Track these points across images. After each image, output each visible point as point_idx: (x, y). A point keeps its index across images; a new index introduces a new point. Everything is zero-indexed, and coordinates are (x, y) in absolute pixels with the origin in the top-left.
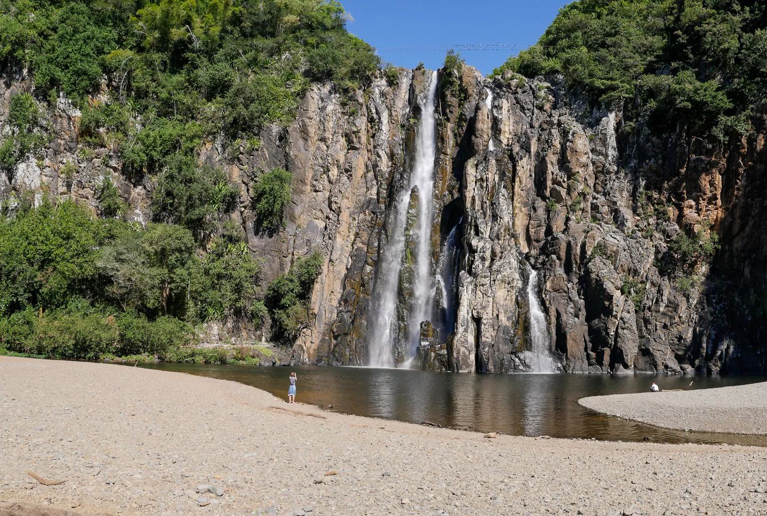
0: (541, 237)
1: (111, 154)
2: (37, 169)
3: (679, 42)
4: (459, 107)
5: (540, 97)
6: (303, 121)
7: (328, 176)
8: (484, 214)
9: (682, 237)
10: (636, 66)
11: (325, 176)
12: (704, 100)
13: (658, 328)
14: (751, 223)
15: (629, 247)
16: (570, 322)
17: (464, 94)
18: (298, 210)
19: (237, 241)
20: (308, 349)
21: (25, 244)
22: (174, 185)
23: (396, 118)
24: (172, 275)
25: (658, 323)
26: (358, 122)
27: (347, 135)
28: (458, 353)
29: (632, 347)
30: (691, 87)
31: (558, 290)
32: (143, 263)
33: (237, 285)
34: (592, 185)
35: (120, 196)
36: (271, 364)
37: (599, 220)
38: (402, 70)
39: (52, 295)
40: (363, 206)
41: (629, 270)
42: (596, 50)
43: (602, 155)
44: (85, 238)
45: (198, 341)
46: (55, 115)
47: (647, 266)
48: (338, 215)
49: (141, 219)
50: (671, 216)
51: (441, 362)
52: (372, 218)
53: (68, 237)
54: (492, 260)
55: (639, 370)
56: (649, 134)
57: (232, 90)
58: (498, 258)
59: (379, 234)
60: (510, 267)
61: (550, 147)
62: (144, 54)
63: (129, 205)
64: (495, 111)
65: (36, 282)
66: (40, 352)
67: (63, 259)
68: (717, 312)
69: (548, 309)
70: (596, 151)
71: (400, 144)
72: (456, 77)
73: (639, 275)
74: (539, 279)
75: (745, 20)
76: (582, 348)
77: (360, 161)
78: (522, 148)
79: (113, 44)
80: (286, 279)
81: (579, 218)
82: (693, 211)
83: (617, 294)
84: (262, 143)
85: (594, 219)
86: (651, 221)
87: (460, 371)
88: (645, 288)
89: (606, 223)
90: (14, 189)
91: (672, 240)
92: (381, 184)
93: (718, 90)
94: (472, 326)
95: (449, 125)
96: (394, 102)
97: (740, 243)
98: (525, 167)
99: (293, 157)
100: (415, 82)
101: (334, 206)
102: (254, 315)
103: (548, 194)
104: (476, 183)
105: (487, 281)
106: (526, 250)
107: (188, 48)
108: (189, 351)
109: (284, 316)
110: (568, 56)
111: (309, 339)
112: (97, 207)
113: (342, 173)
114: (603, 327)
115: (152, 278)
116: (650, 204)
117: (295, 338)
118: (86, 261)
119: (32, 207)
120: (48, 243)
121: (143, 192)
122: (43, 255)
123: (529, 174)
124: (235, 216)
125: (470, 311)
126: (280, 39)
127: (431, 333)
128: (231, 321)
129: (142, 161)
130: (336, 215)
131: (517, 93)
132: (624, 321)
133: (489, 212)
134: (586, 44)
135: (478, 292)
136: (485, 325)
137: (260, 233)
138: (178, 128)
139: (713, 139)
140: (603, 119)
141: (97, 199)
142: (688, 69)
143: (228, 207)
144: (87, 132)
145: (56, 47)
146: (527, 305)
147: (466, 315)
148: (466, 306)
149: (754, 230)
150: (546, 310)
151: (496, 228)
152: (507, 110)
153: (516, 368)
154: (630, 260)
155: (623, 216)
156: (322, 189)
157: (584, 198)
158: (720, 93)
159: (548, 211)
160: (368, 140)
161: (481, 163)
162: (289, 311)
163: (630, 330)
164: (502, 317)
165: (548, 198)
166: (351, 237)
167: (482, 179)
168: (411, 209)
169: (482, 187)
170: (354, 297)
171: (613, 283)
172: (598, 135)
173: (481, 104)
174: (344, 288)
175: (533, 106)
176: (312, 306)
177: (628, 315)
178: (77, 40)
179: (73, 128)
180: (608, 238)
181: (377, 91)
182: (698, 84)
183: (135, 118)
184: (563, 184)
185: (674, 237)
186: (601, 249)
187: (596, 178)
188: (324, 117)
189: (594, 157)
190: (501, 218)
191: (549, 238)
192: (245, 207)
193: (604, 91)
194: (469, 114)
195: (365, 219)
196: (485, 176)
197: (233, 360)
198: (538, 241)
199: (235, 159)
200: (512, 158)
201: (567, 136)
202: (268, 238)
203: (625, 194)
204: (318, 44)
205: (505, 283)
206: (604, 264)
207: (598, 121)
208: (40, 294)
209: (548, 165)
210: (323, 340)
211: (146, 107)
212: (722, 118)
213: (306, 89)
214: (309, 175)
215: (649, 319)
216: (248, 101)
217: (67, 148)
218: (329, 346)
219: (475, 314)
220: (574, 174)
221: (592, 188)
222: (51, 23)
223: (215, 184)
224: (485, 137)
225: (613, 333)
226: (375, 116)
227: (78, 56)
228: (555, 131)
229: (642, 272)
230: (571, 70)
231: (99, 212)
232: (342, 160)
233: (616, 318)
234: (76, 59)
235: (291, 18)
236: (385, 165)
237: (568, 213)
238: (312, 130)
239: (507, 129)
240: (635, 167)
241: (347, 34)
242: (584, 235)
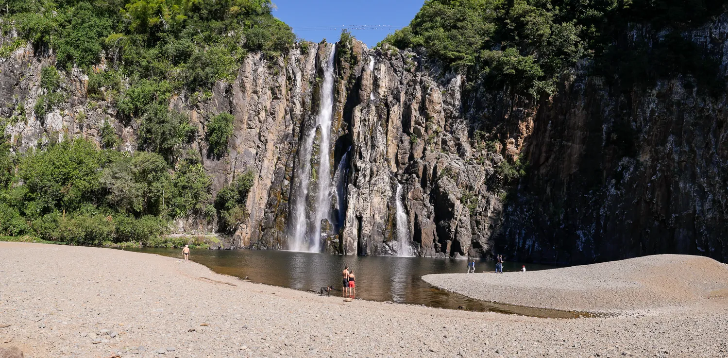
0: (406, 162)
1: (109, 105)
2: (60, 117)
3: (508, 28)
4: (350, 69)
5: (408, 63)
6: (242, 79)
7: (259, 118)
8: (366, 144)
9: (504, 164)
10: (477, 43)
11: (257, 118)
12: (525, 69)
13: (486, 227)
14: (553, 157)
15: (467, 170)
16: (424, 221)
17: (354, 60)
18: (238, 141)
19: (196, 163)
20: (244, 238)
21: (52, 168)
22: (152, 125)
23: (306, 77)
24: (151, 188)
25: (486, 224)
26: (280, 80)
27: (272, 89)
28: (346, 241)
29: (467, 240)
30: (516, 59)
31: (417, 199)
32: (131, 179)
33: (195, 193)
34: (443, 126)
35: (116, 134)
36: (218, 248)
37: (447, 151)
38: (312, 43)
39: (71, 201)
40: (283, 138)
41: (467, 187)
42: (449, 31)
43: (451, 105)
44: (92, 163)
45: (170, 232)
46: (71, 80)
47: (480, 184)
48: (266, 145)
49: (130, 149)
50: (498, 149)
51: (335, 247)
52: (289, 147)
53: (80, 163)
54: (371, 176)
55: (471, 256)
56: (484, 92)
57: (193, 57)
58: (375, 175)
59: (294, 158)
60: (383, 181)
61: (414, 98)
62: (130, 36)
63: (122, 140)
64: (376, 72)
65: (60, 194)
66: (62, 240)
67: (78, 178)
68: (527, 218)
69: (409, 212)
70: (447, 102)
71: (309, 95)
72: (348, 48)
73: (473, 190)
74: (404, 191)
75: (555, 15)
76: (432, 239)
77: (281, 107)
78: (394, 98)
79: (109, 29)
80: (229, 189)
81: (433, 149)
82: (514, 146)
83: (458, 203)
84: (213, 94)
85: (444, 150)
86: (484, 152)
87: (347, 254)
88: (478, 200)
89: (452, 153)
90: (46, 131)
91: (498, 166)
92: (296, 123)
93: (534, 62)
94: (356, 223)
95: (343, 82)
96: (305, 66)
97: (545, 170)
98: (396, 111)
99: (235, 104)
100: (320, 52)
101: (263, 139)
102: (207, 214)
103: (411, 131)
104: (361, 122)
105: (367, 191)
106: (395, 170)
107: (160, 30)
108: (163, 240)
109: (227, 215)
110: (429, 34)
111: (245, 231)
112: (101, 142)
113: (269, 115)
114: (447, 225)
115: (137, 190)
116: (483, 141)
117: (235, 230)
118: (93, 179)
119: (58, 142)
120: (67, 167)
121: (131, 130)
122: (64, 175)
123: (398, 117)
124: (195, 145)
125: (355, 212)
126: (227, 22)
127: (328, 228)
128: (192, 218)
129: (130, 109)
130: (264, 145)
131: (392, 59)
132: (461, 222)
133: (369, 143)
134: (443, 26)
135: (361, 199)
136: (365, 222)
137: (212, 157)
138: (154, 86)
139: (530, 97)
140: (452, 80)
141: (100, 136)
142: (514, 47)
143: (189, 139)
144: (92, 90)
145: (71, 34)
146: (395, 209)
147: (352, 215)
148: (352, 209)
149: (555, 161)
150: (408, 213)
151: (374, 154)
152: (384, 71)
153: (386, 252)
154: (467, 179)
155: (464, 148)
156: (254, 127)
157: (437, 135)
158: (536, 65)
159: (411, 143)
160: (287, 92)
161: (365, 108)
162: (230, 211)
163: (466, 228)
164: (376, 216)
165: (412, 134)
166: (274, 160)
167: (365, 120)
168: (316, 141)
169: (365, 125)
170: (276, 202)
171: (455, 195)
172: (448, 90)
173: (366, 67)
174: (269, 196)
175: (403, 69)
176: (247, 208)
177: (465, 218)
178: (84, 28)
179: (83, 88)
180: (453, 163)
181: (293, 58)
182: (521, 57)
183: (125, 80)
184: (423, 124)
185: (499, 164)
186: (448, 171)
187: (446, 121)
188: (256, 76)
189: (445, 106)
190: (377, 147)
191: (412, 162)
192: (201, 139)
193: (454, 60)
194: (357, 75)
195: (284, 147)
196: (367, 118)
197: (192, 245)
198: (403, 164)
199: (194, 106)
200: (387, 105)
201: (427, 91)
202: (217, 161)
203: (466, 133)
204: (252, 25)
205: (379, 192)
206: (449, 181)
207: (449, 81)
208: (63, 201)
209: (413, 111)
210: (254, 232)
211: (132, 72)
212: (536, 82)
213: (244, 57)
214: (246, 117)
215: (480, 221)
216: (205, 65)
217: (80, 102)
218: (259, 236)
219: (358, 214)
220: (431, 118)
221: (443, 128)
222: (67, 17)
223: (180, 123)
224: (368, 90)
225: (454, 230)
226: (292, 75)
227: (84, 38)
228: (418, 87)
229: (476, 188)
230: (431, 44)
231: (102, 145)
232: (268, 107)
233: (456, 220)
234: (84, 41)
235: (235, 9)
236: (298, 110)
237: (425, 145)
238: (248, 86)
239: (384, 85)
240: (473, 114)
241: (273, 18)
242: (436, 160)
